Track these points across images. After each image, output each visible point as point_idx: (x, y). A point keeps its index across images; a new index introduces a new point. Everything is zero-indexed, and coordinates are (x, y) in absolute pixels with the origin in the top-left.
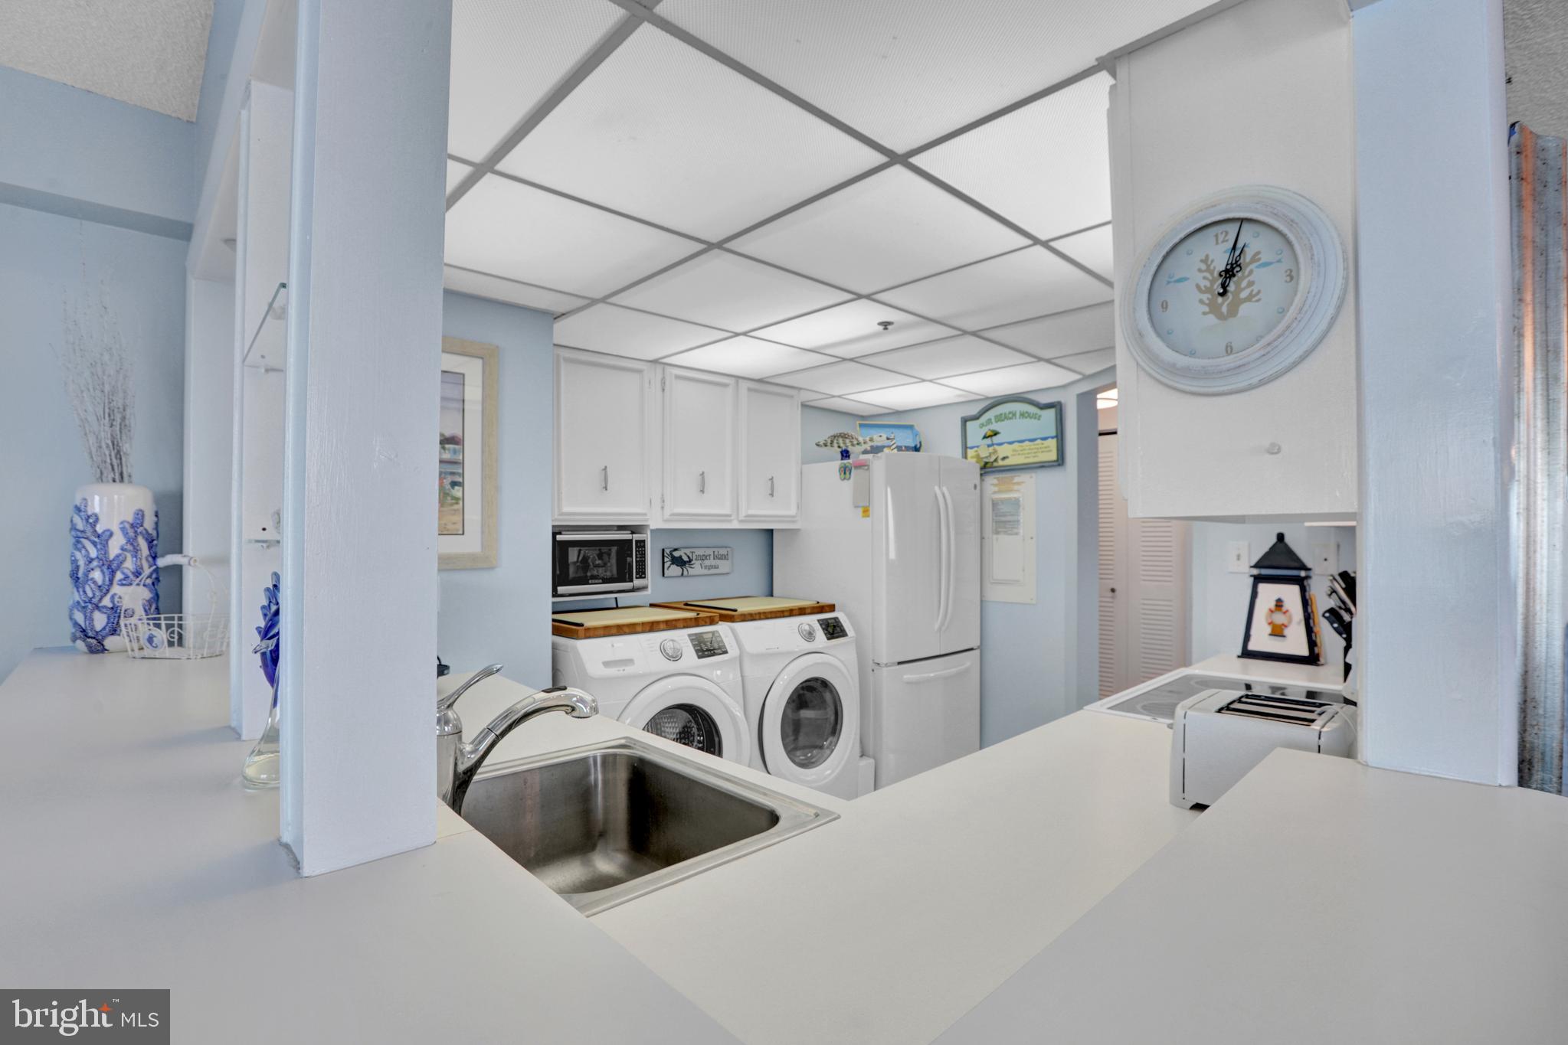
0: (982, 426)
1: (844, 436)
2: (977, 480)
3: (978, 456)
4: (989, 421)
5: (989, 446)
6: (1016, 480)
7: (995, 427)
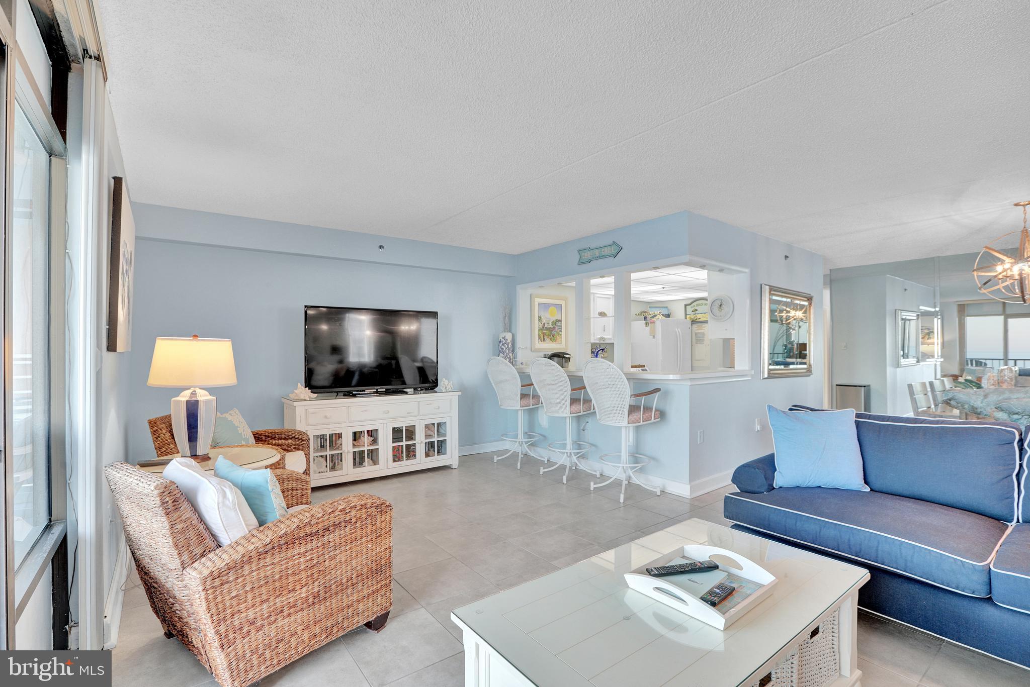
0: (692, 307)
1: (645, 312)
2: (690, 326)
3: (690, 318)
4: (694, 306)
5: (694, 314)
6: (703, 326)
7: (696, 308)
